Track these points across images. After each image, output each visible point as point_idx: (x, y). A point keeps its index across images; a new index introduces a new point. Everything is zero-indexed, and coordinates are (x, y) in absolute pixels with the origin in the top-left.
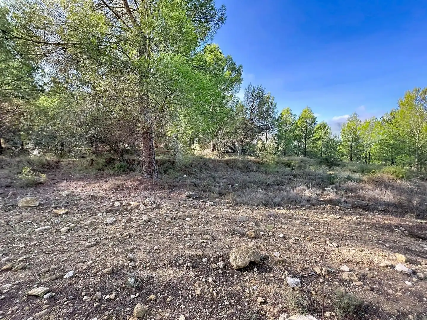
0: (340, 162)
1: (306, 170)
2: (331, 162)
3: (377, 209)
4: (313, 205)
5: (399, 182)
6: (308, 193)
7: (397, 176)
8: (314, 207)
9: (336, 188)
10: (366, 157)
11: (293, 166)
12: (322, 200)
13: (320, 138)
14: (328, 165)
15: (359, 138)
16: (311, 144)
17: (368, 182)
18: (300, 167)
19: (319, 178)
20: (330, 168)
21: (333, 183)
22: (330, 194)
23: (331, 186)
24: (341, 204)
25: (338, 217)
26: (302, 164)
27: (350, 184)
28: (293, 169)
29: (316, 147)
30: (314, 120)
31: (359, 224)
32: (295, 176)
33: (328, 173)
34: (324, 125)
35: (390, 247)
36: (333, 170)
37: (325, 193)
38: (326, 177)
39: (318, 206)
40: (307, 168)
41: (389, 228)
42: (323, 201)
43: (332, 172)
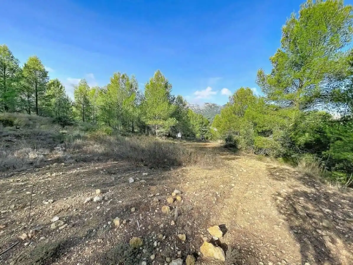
0: (73, 122)
1: (36, 130)
2: (64, 121)
3: (93, 160)
4: (36, 167)
5: (108, 137)
6: (32, 155)
7: (108, 133)
8: (37, 169)
9: (65, 146)
10: (94, 119)
11: (17, 125)
12: (49, 160)
13: (53, 96)
14: (61, 125)
15: (88, 102)
16: (43, 101)
17: (91, 139)
18: (27, 125)
19: (50, 137)
20: (64, 127)
21: (62, 142)
22: (59, 153)
23: (60, 145)
24: (67, 161)
25: (61, 173)
26: (31, 123)
27: (78, 141)
28: (17, 128)
29: (50, 105)
30: (45, 74)
31: (78, 174)
32: (18, 137)
33: (61, 132)
34: (58, 82)
35: (95, 186)
36: (66, 129)
37: (53, 152)
38: (57, 137)
39: (42, 167)
40: (37, 127)
41: (97, 172)
42: (51, 160)
43: (64, 131)
